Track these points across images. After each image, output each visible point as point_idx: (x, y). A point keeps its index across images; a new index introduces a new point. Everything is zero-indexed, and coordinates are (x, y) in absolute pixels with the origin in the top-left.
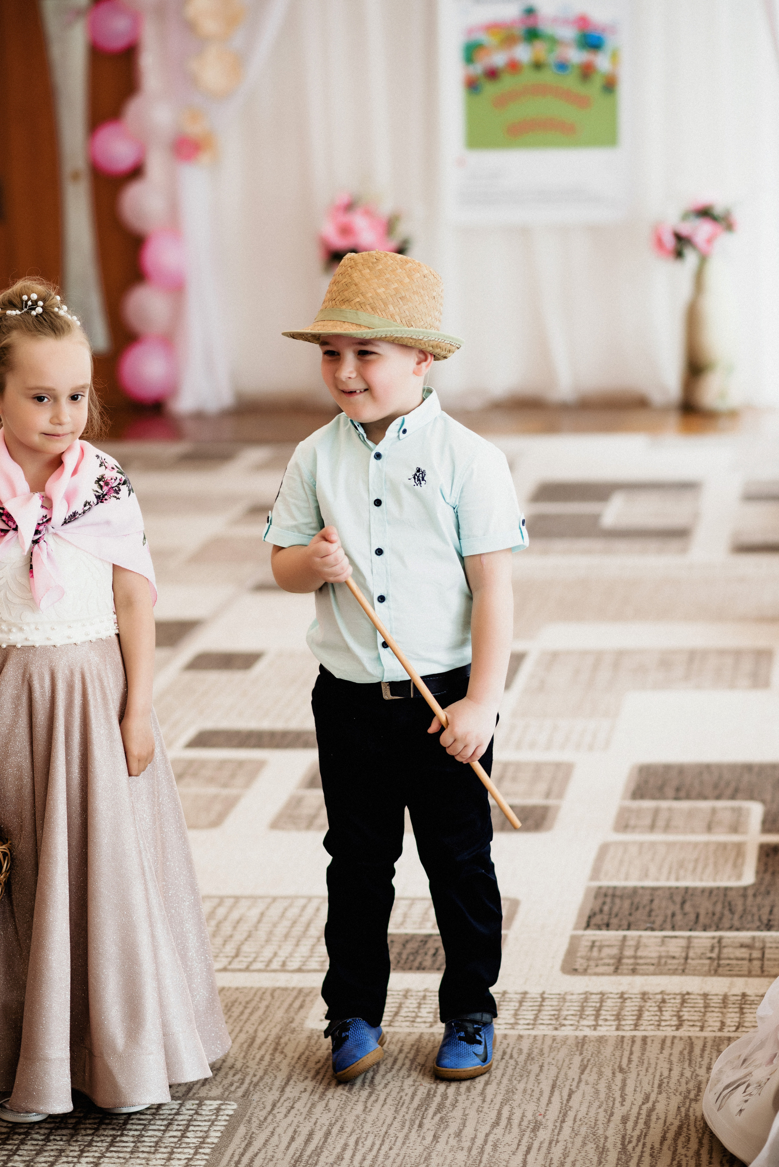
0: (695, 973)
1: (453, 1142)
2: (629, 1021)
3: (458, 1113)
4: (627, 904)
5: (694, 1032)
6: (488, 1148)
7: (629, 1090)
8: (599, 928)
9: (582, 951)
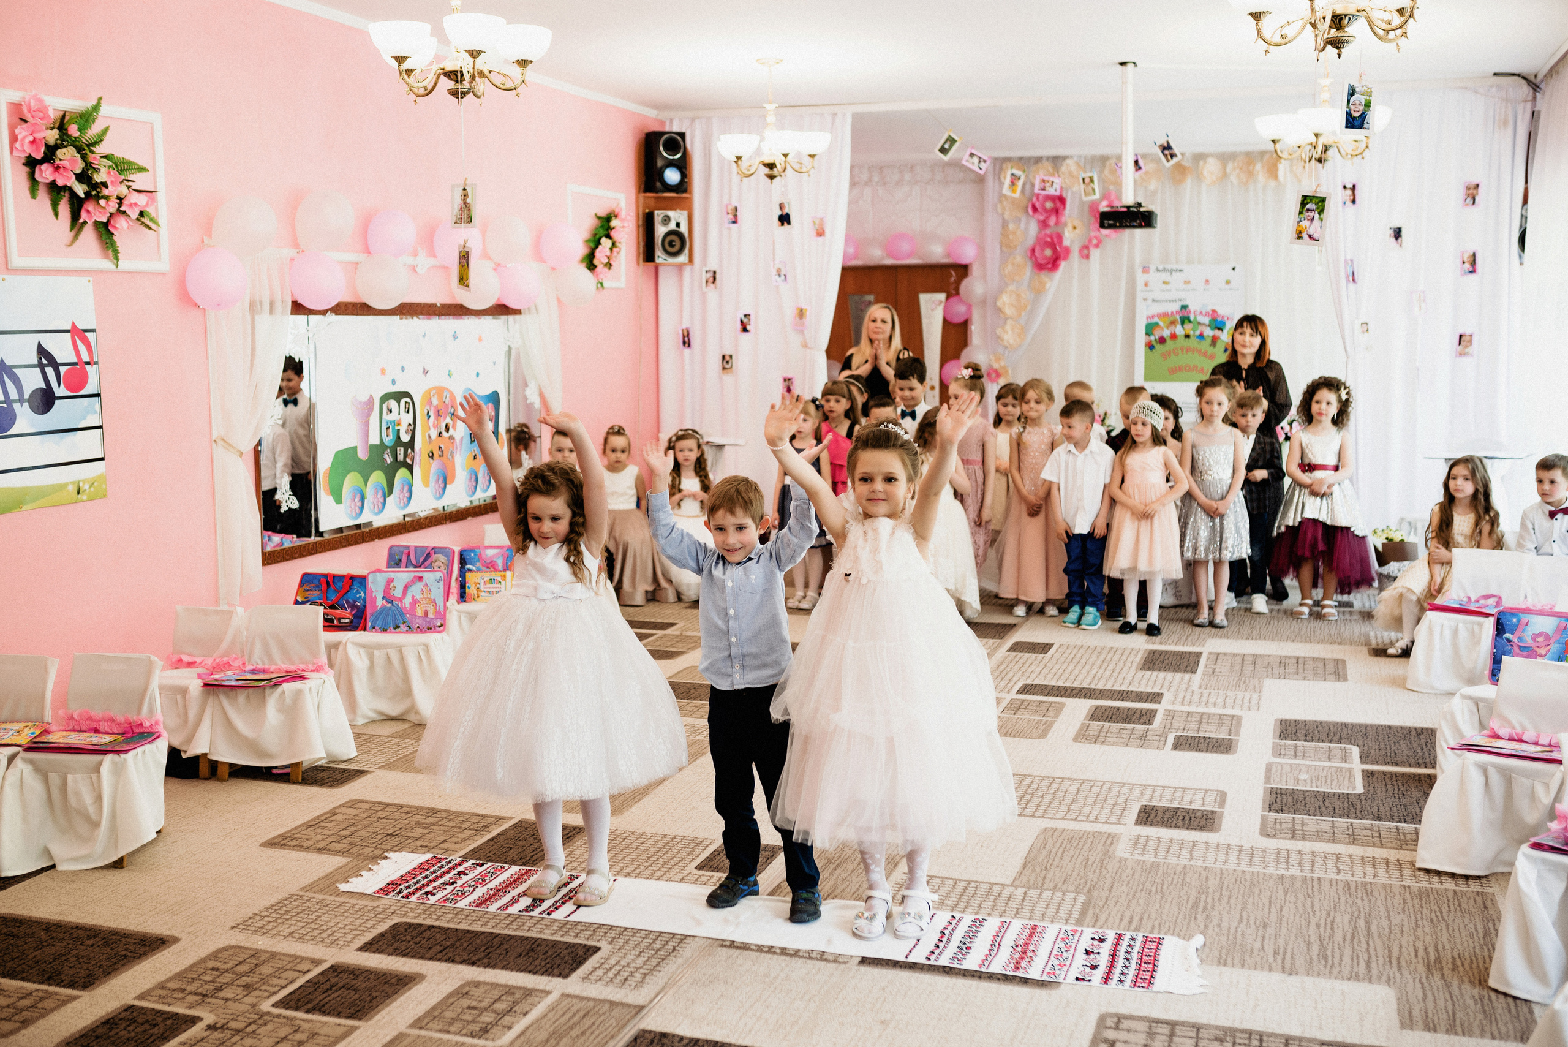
0: (1341, 842)
1: (1217, 930)
2: (1307, 868)
3: (1216, 913)
4: (1290, 799)
5: (1349, 877)
6: (1239, 936)
7: (1317, 908)
8: (1277, 811)
9: (1270, 824)
